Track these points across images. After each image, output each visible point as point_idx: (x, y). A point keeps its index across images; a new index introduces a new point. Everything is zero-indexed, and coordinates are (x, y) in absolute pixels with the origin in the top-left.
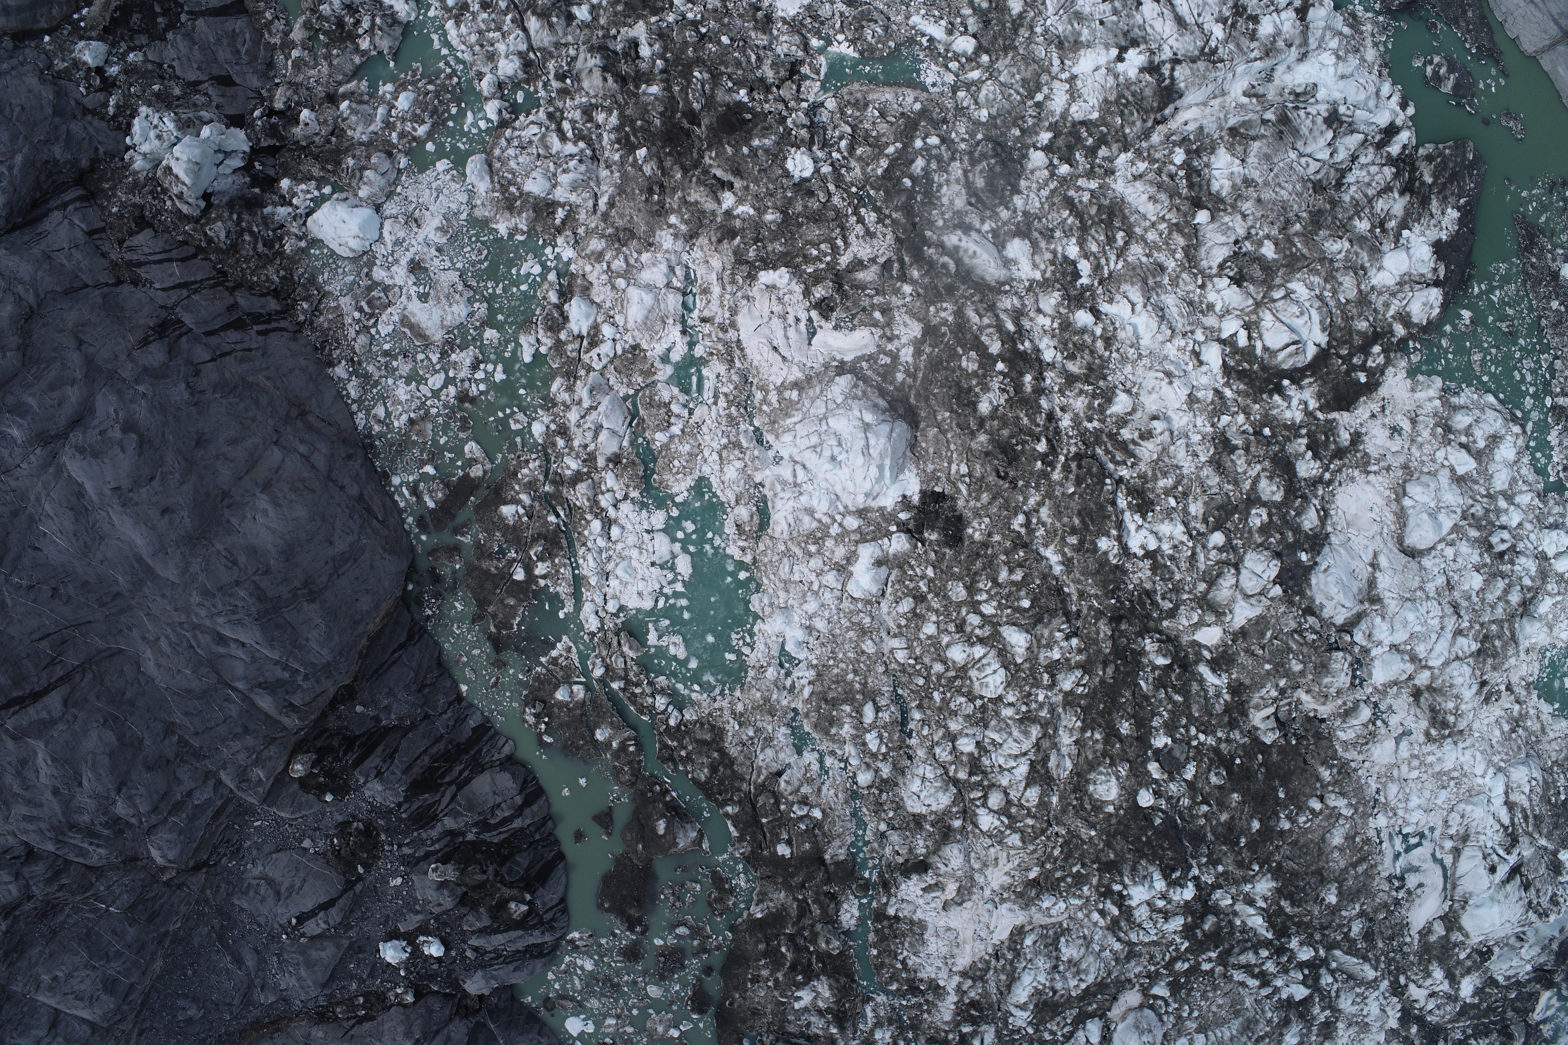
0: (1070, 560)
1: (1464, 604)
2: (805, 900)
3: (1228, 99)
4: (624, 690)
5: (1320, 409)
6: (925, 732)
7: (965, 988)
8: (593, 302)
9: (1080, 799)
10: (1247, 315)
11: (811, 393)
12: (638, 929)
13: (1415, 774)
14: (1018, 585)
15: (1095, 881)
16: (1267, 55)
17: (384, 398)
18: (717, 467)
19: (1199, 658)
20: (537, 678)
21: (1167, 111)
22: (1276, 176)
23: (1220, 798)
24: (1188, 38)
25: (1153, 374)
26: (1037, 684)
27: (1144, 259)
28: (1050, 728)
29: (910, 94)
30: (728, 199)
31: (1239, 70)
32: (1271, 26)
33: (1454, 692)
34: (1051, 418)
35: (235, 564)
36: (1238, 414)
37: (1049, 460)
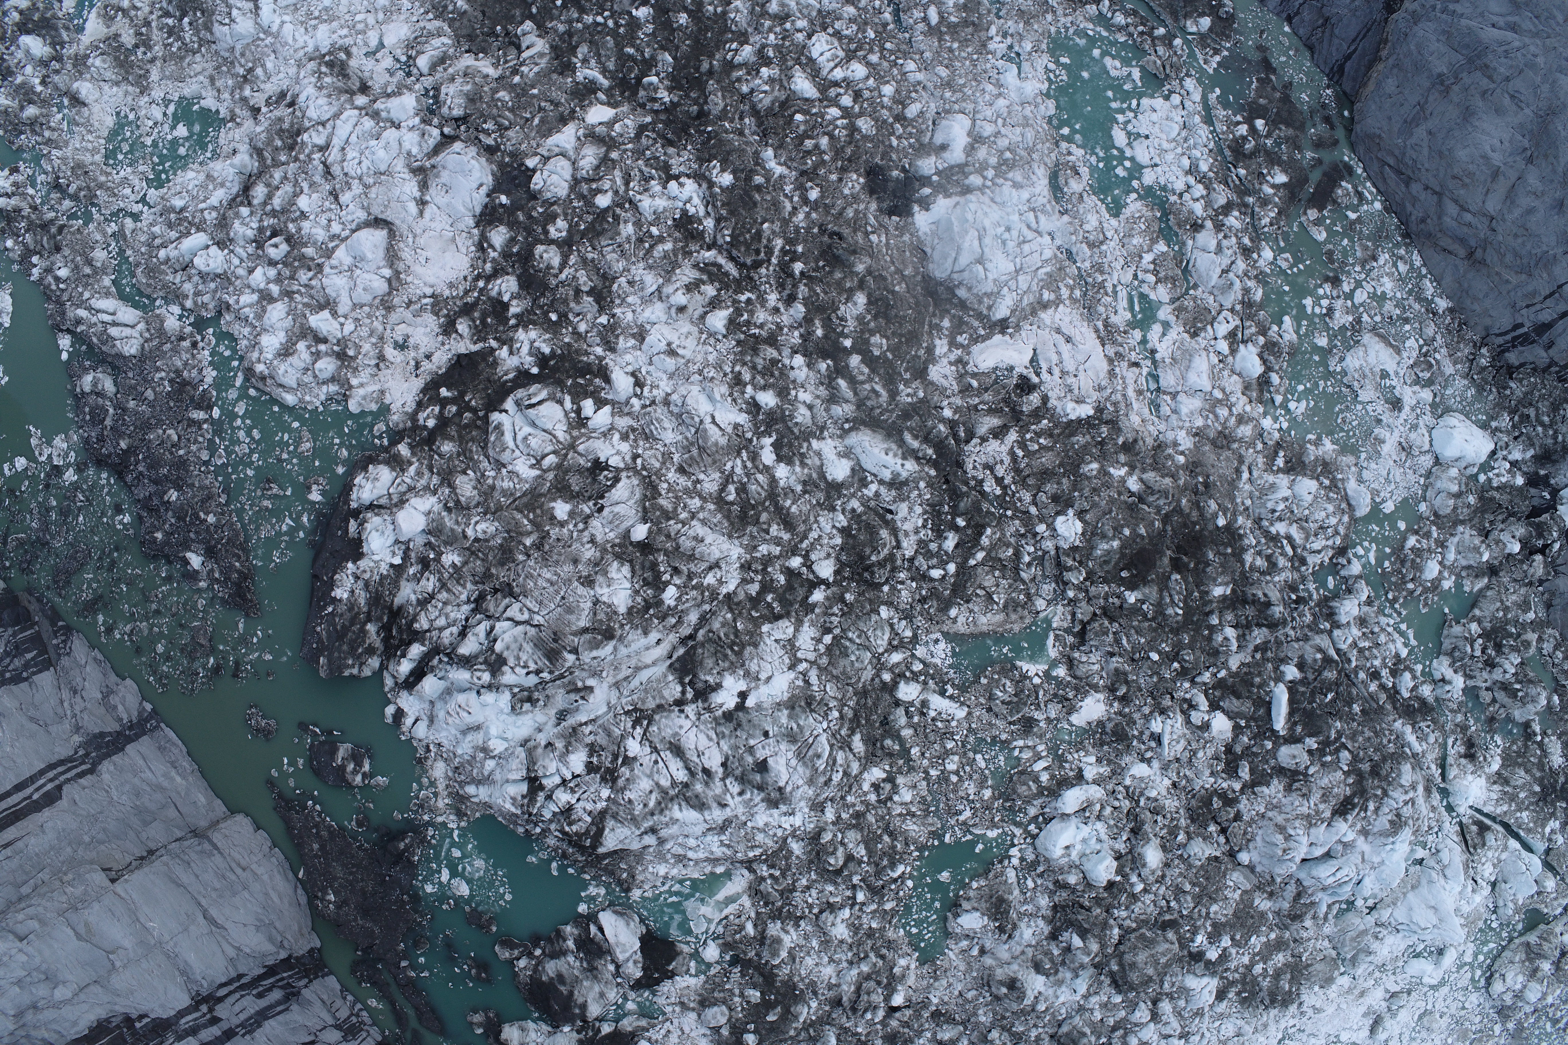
0: (757, 163)
1: (317, 178)
3: (611, 680)
4: (1153, 28)
5: (492, 350)
6: (877, 3)
8: (1240, 374)
10: (583, 435)
11: (1032, 298)
13: (358, 18)
14: (806, 135)
16: (574, 729)
17: (1401, 279)
18: (1105, 225)
19: (609, 92)
20: (1228, 37)
21: (681, 651)
22: (557, 592)
24: (668, 733)
25: (687, 353)
26: (777, 47)
27: (702, 476)
28: (758, 13)
29: (961, 627)
30: (1133, 484)
31: (605, 709)
32: (572, 764)
33: (325, 91)
34: (790, 300)
35: (1512, 97)
36: (587, 333)
37: (789, 256)
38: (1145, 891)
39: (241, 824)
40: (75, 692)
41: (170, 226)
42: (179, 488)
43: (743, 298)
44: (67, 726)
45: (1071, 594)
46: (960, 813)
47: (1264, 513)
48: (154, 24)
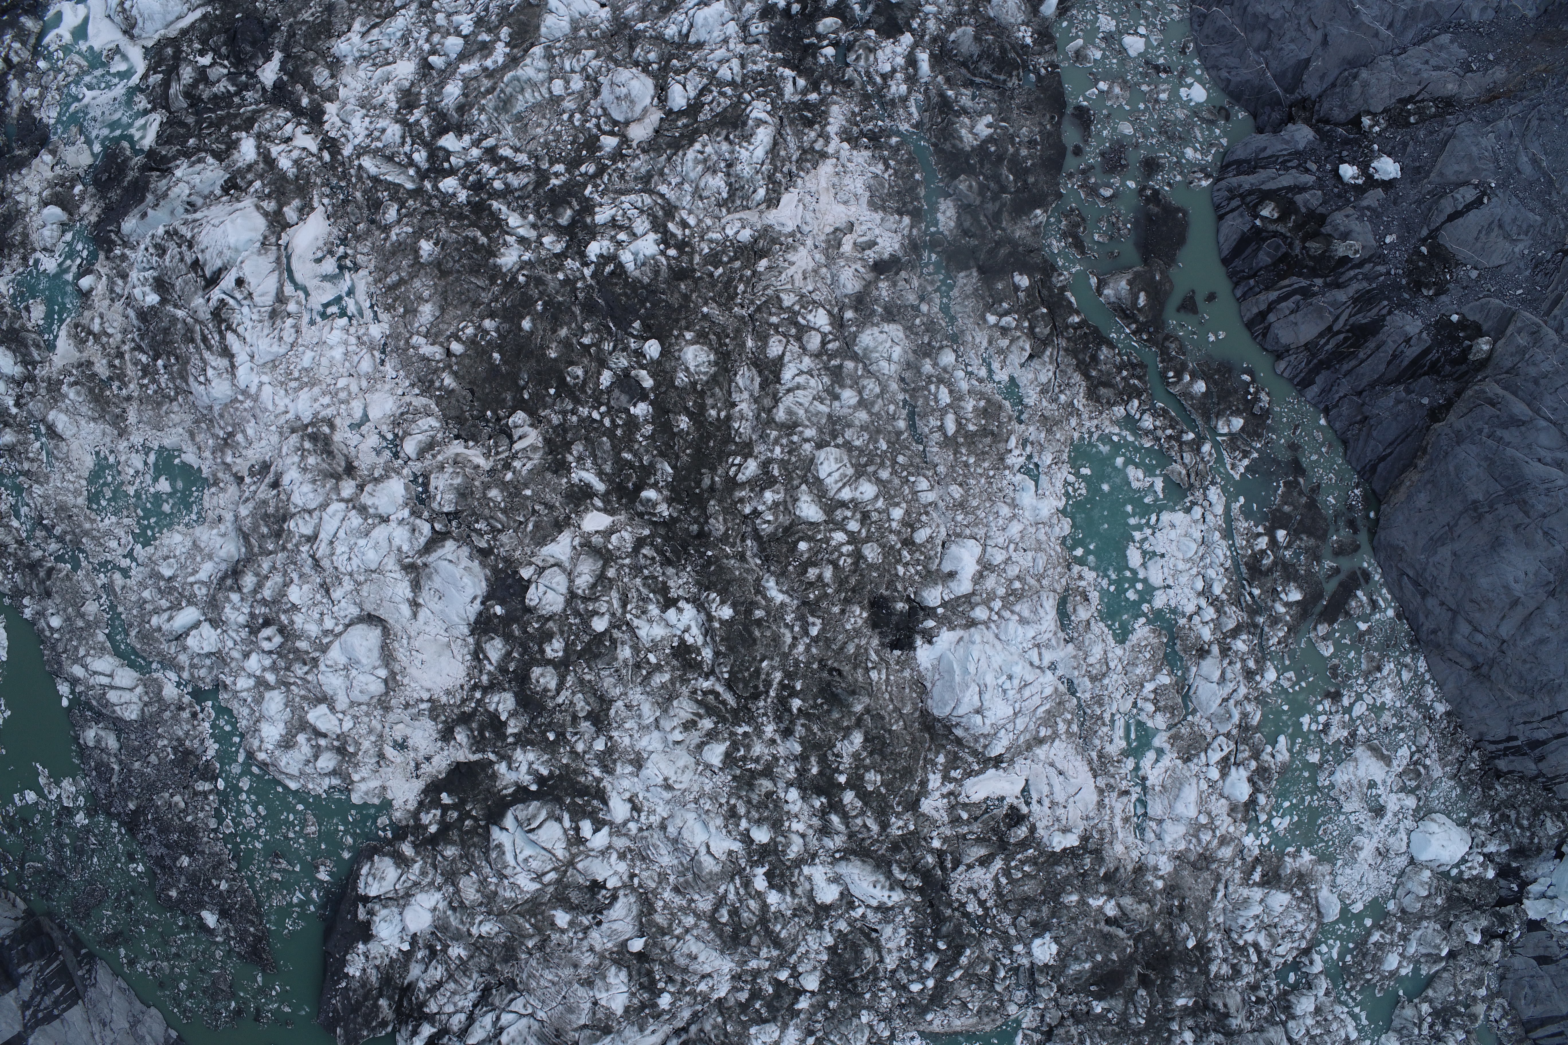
0: (758, 592)
1: (307, 570)
2: (994, 229)
4: (1182, 432)
5: (491, 763)
6: (892, 408)
7: (821, 141)
8: (1227, 798)
9: (721, 345)
10: (581, 852)
11: (1028, 736)
12: (1149, 192)
13: (341, 383)
14: (811, 564)
15: (697, 259)
18: (1110, 655)
19: (605, 497)
20: (1260, 436)
22: (559, 993)
23: (569, 354)
25: (683, 786)
26: (783, 463)
27: (696, 897)
28: (764, 419)
29: (936, 1027)
30: (1111, 910)
33: (309, 476)
34: (787, 733)
35: (1546, 533)
36: (585, 752)
37: (787, 691)
40: (104, 1024)
41: (160, 593)
42: (190, 855)
43: (740, 731)
45: (1041, 1006)
47: (1234, 926)
48: (127, 356)
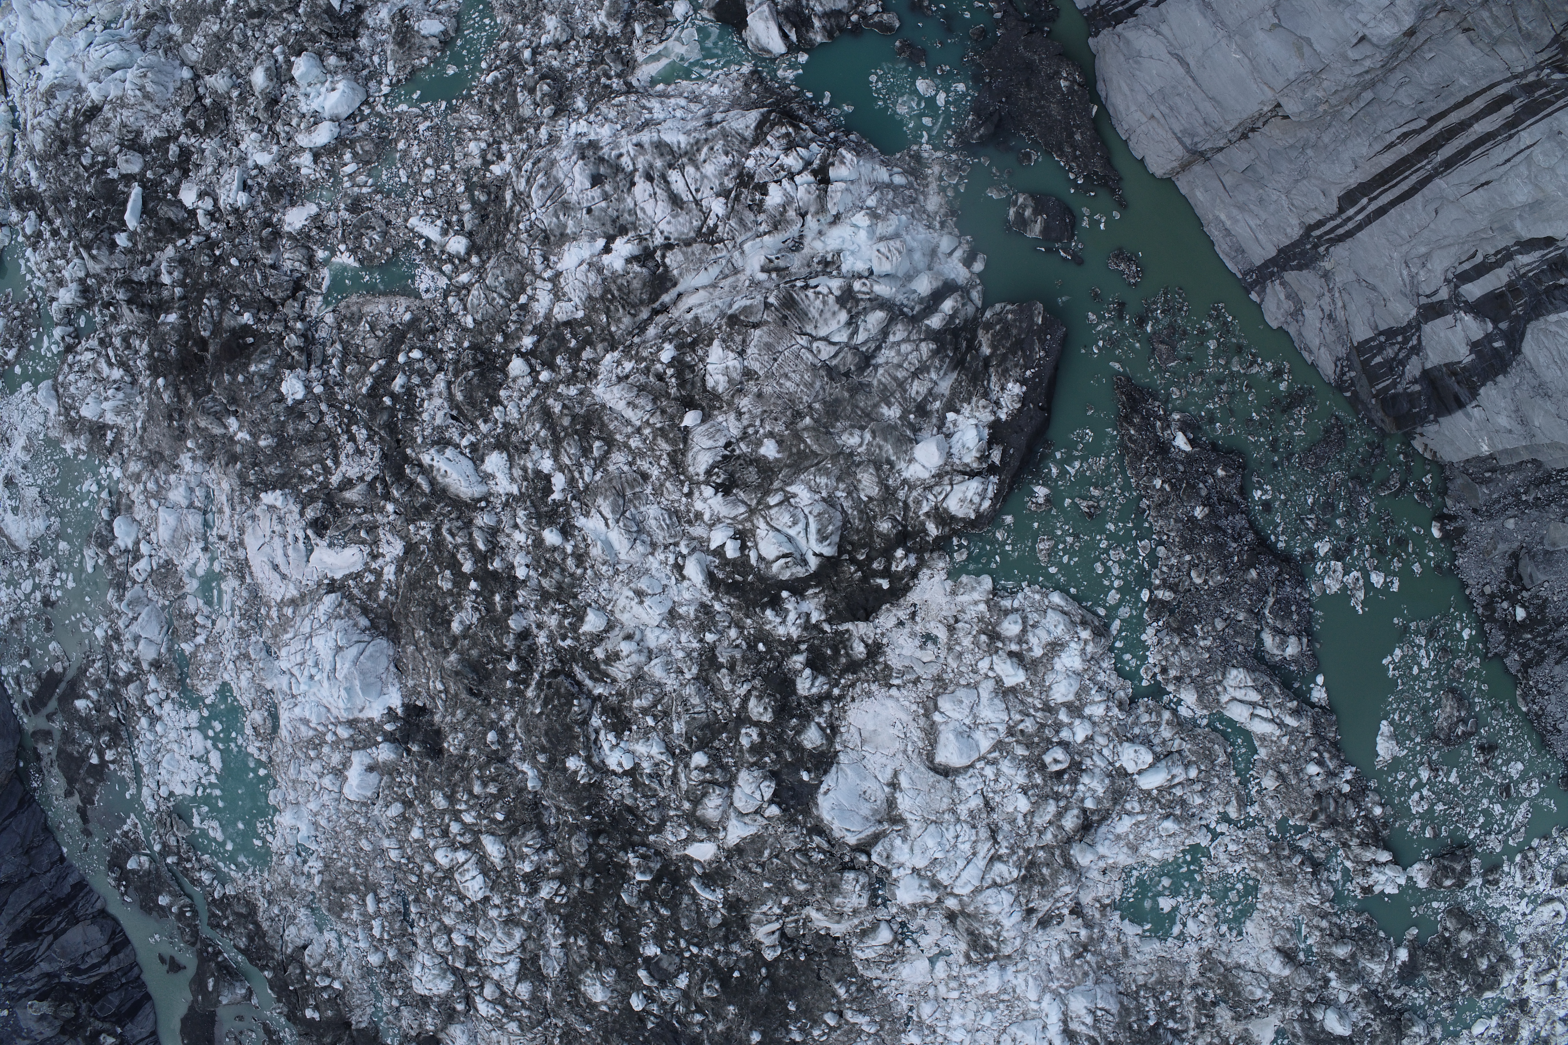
0: (545, 776)
1: (1006, 827)
3: (741, 277)
4: (177, 865)
5: (829, 621)
6: (423, 924)
8: (134, 521)
9: (576, 996)
10: (741, 523)
11: (303, 611)
13: (955, 994)
14: (496, 797)
16: (776, 228)
18: (234, 675)
19: (691, 873)
20: (115, 847)
21: (666, 299)
22: (780, 366)
23: (716, 1008)
24: (683, 218)
25: (627, 593)
26: (517, 892)
27: (626, 468)
28: (534, 930)
29: (403, 302)
30: (233, 423)
31: (746, 247)
32: (780, 193)
33: (992, 919)
34: (524, 635)
36: (729, 627)
37: (521, 678)
38: (272, 47)
39: (1158, 166)
40: (1330, 316)
41: (1183, 802)
42: (1192, 519)
43: (569, 642)
44: (1339, 280)
45: (299, 325)
46: (428, 128)
47: (127, 390)
48: (1192, 1025)
